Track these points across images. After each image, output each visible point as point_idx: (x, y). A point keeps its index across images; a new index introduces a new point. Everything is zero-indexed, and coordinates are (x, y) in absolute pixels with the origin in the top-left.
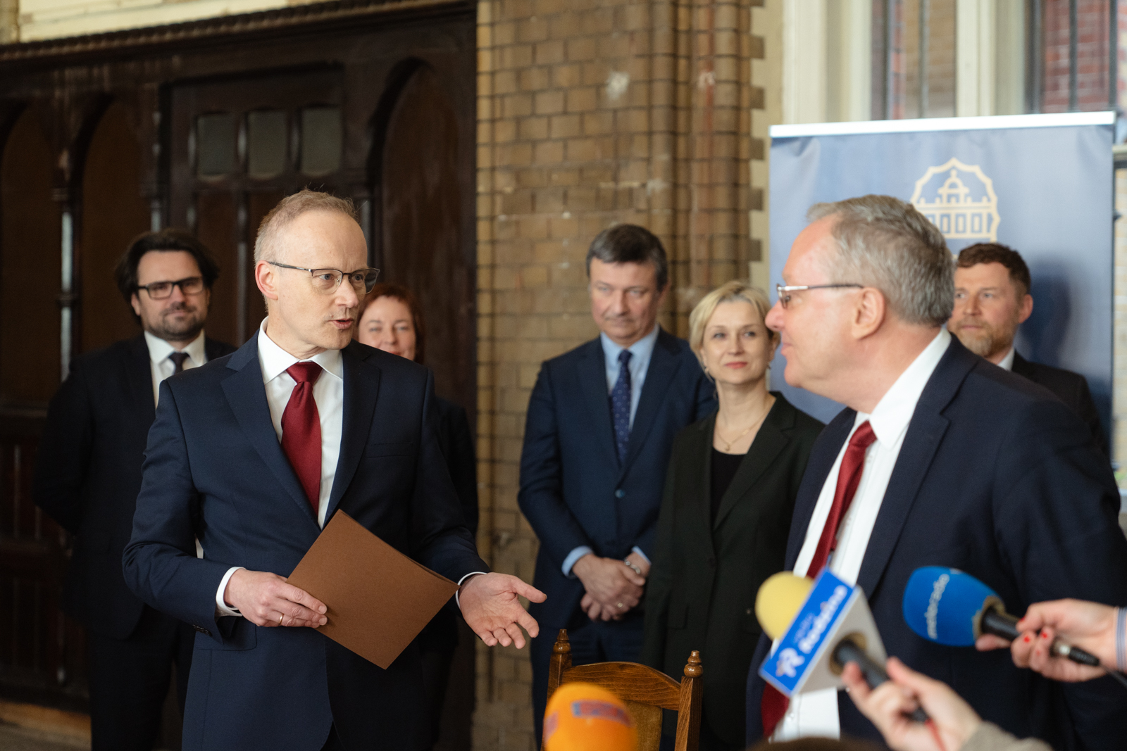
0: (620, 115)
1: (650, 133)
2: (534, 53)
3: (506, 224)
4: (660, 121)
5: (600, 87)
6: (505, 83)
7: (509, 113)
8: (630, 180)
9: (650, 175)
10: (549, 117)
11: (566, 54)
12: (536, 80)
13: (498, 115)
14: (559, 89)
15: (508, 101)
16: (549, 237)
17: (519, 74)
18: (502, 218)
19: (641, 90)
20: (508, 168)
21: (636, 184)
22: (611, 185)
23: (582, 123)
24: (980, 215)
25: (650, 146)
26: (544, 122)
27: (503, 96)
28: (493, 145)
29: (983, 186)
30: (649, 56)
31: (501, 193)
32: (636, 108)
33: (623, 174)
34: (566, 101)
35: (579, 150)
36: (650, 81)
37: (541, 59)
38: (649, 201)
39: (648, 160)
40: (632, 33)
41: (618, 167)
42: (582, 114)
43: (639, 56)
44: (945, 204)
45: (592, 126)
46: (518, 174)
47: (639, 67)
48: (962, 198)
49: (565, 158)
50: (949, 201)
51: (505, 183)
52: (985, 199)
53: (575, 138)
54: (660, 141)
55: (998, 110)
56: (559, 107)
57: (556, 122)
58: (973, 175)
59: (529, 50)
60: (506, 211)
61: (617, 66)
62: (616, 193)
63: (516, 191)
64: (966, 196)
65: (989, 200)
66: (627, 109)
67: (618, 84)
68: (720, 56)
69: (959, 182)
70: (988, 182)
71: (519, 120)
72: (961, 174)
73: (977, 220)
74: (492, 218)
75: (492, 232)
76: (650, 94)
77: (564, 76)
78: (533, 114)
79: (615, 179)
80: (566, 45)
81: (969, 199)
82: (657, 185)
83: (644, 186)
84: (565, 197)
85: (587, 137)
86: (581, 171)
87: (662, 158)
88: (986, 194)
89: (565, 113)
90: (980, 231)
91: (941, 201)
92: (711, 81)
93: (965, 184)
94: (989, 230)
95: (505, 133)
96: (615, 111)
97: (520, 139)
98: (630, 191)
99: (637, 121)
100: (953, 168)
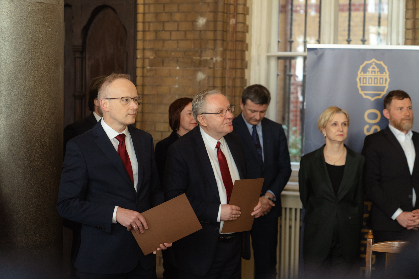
0: (202, 32)
1: (215, 40)
2: (164, 7)
3: (151, 70)
4: (219, 37)
5: (194, 22)
6: (149, 18)
7: (152, 29)
8: (206, 56)
9: (216, 56)
10: (171, 31)
11: (178, 9)
12: (164, 17)
13: (147, 29)
14: (175, 21)
15: (151, 25)
16: (170, 76)
17: (157, 14)
18: (148, 68)
19: (211, 24)
20: (151, 49)
21: (209, 58)
22: (198, 58)
23: (185, 34)
25: (215, 45)
26: (169, 33)
27: (149, 22)
28: (144, 40)
29: (384, 68)
30: (215, 12)
31: (148, 58)
32: (209, 30)
33: (203, 54)
34: (178, 26)
35: (184, 45)
36: (215, 21)
37: (167, 9)
38: (214, 64)
39: (214, 49)
40: (208, 3)
41: (201, 52)
42: (185, 31)
43: (210, 12)
44: (370, 74)
45: (190, 36)
46: (156, 51)
47: (211, 16)
48: (376, 72)
49: (178, 47)
50: (372, 73)
51: (150, 55)
52: (384, 73)
53: (182, 40)
54: (219, 42)
56: (176, 28)
57: (173, 33)
58: (380, 65)
59: (162, 6)
60: (151, 65)
61: (202, 15)
62: (200, 61)
63: (155, 58)
64: (378, 71)
65: (386, 73)
66: (205, 31)
67: (202, 21)
68: (239, 14)
69: (375, 67)
70: (386, 67)
71: (156, 32)
72: (376, 64)
74: (143, 68)
75: (143, 73)
76: (215, 25)
77: (178, 17)
78: (163, 30)
79: (201, 56)
80: (178, 5)
81: (379, 73)
82: (219, 59)
83: (212, 59)
84: (177, 61)
85: (187, 40)
86: (185, 52)
87: (220, 49)
88: (385, 71)
89: (178, 30)
91: (369, 73)
92: (234, 22)
93: (378, 68)
94: (385, 83)
95: (150, 36)
96: (200, 31)
97: (156, 39)
98: (206, 60)
99: (210, 35)
100: (374, 62)
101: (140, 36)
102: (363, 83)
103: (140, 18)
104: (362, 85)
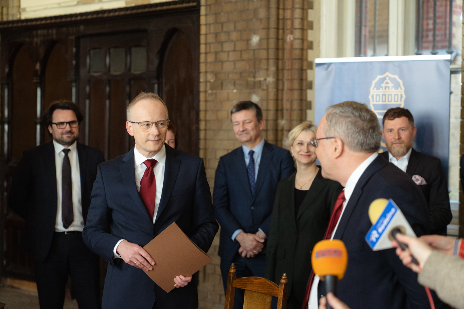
0: (256, 51)
1: (268, 59)
2: (222, 27)
3: (211, 94)
4: (272, 55)
5: (248, 40)
6: (211, 38)
7: (212, 50)
8: (260, 78)
9: (268, 76)
10: (228, 52)
11: (235, 27)
12: (223, 37)
13: (208, 51)
14: (232, 41)
15: (212, 46)
16: (228, 99)
17: (216, 35)
18: (210, 91)
19: (264, 42)
20: (212, 72)
21: (262, 79)
22: (253, 79)
23: (241, 54)
24: (397, 95)
25: (268, 64)
26: (226, 54)
27: (210, 44)
28: (206, 63)
29: (399, 83)
30: (268, 29)
31: (209, 82)
32: (262, 49)
33: (257, 75)
34: (235, 46)
35: (240, 65)
36: (268, 39)
37: (225, 29)
38: (267, 86)
39: (267, 70)
40: (261, 20)
41: (255, 72)
42: (241, 51)
43: (263, 29)
44: (384, 90)
45: (245, 56)
46: (216, 74)
47: (263, 33)
48: (390, 88)
49: (235, 68)
50: (385, 89)
51: (211, 78)
52: (399, 88)
53: (238, 61)
54: (272, 62)
55: (405, 53)
56: (232, 48)
57: (231, 54)
58: (395, 79)
59: (220, 25)
60: (212, 89)
61: (255, 32)
62: (254, 82)
63: (215, 81)
64: (392, 87)
65: (401, 89)
66: (258, 49)
67: (255, 39)
68: (295, 29)
69: (389, 82)
70: (401, 82)
71: (216, 53)
72: (390, 79)
73: (396, 97)
74: (206, 92)
75: (206, 97)
76: (268, 44)
77: (234, 36)
78: (222, 51)
79: (254, 77)
80: (235, 23)
81: (393, 88)
82: (271, 79)
83: (265, 80)
84: (234, 83)
85: (243, 60)
86: (241, 73)
87: (273, 69)
88: (400, 86)
89: (234, 50)
90: (398, 101)
91: (382, 89)
92: (292, 39)
93: (392, 83)
94: (401, 101)
95: (211, 58)
96: (254, 50)
97: (217, 61)
98: (260, 82)
99: (263, 54)
100: (387, 76)
101: (202, 58)
102: (376, 101)
103: (202, 39)
104: (375, 103)
